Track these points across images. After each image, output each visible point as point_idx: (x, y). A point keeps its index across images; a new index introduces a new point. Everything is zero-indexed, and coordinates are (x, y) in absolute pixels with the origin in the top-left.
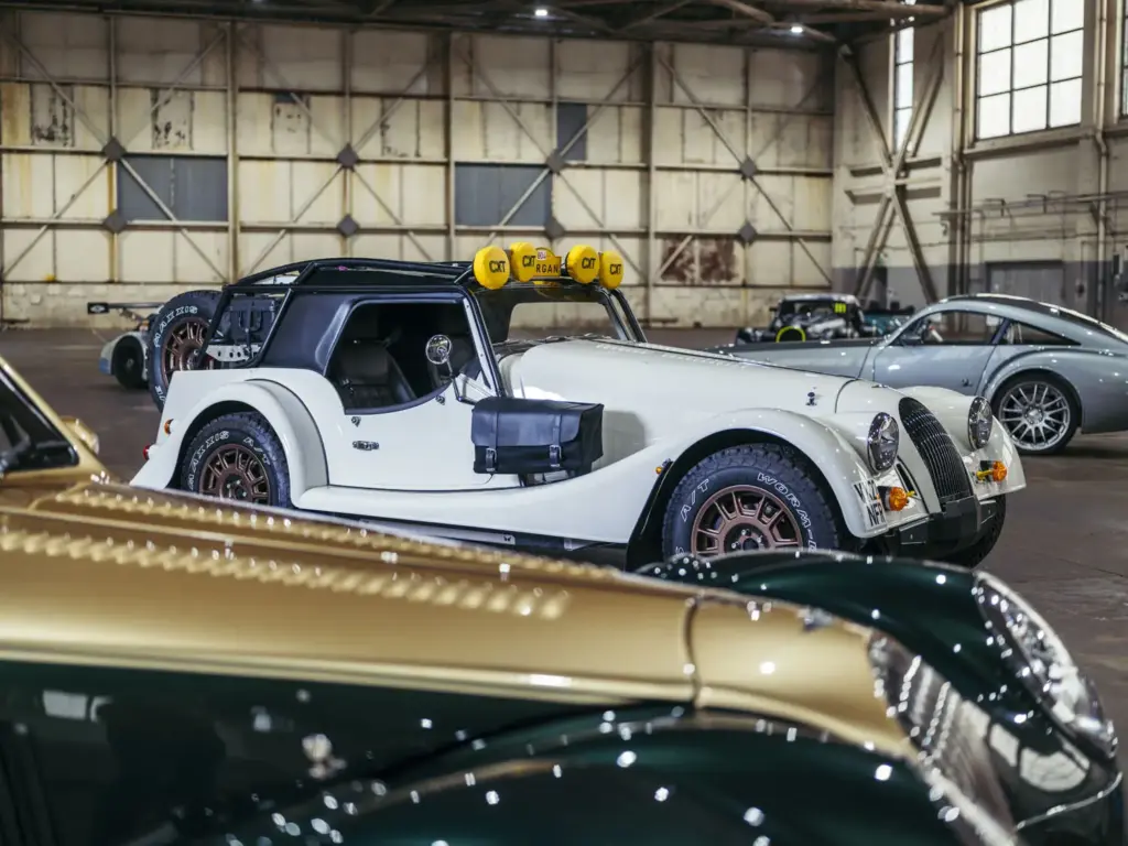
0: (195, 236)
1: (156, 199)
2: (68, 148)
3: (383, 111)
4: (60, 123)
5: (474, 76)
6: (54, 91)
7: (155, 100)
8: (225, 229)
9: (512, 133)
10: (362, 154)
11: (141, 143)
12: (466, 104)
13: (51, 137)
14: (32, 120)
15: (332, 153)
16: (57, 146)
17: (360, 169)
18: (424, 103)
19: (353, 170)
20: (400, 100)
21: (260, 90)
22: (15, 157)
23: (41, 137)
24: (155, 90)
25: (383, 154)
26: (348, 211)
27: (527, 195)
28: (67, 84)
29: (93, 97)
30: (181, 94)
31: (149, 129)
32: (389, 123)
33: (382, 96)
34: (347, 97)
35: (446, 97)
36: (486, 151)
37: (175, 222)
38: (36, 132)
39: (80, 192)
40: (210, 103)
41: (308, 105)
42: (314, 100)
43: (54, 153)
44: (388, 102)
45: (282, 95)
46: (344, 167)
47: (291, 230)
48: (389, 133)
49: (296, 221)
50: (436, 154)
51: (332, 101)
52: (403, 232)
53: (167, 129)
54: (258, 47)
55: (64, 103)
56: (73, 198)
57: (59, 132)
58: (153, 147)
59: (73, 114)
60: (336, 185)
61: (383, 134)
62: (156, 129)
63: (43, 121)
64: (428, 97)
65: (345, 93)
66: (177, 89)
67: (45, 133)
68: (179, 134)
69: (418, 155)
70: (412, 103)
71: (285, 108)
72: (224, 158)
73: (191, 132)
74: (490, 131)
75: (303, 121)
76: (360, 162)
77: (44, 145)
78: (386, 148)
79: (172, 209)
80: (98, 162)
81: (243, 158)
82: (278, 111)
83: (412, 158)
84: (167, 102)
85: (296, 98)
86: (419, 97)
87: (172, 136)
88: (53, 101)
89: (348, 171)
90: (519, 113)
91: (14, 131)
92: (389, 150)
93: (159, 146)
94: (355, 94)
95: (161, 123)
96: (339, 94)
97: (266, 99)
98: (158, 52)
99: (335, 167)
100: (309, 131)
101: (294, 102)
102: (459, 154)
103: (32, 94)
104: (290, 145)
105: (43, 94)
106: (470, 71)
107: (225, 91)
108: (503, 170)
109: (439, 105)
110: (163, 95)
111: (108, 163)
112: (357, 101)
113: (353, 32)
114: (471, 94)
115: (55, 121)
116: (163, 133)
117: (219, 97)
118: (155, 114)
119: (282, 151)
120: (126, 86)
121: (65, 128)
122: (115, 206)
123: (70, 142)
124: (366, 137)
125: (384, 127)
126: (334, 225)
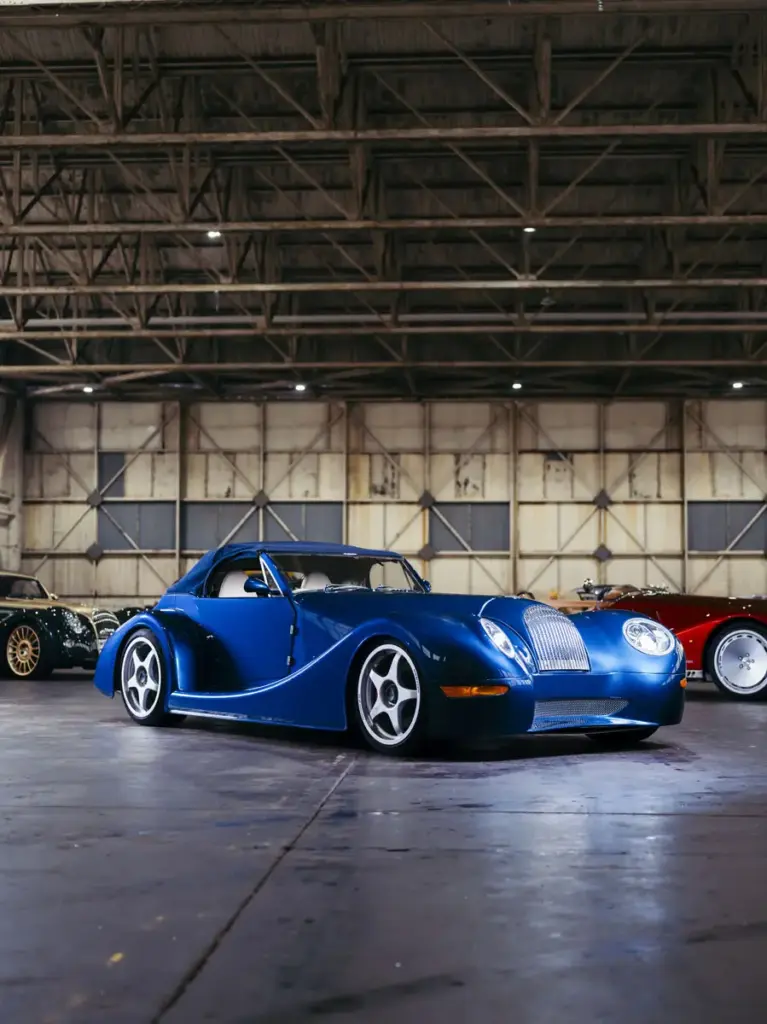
0: (486, 563)
1: (457, 535)
2: (396, 500)
3: (631, 462)
4: (390, 481)
5: (703, 432)
6: (386, 458)
7: (457, 462)
8: (507, 557)
9: (735, 475)
10: (614, 497)
11: (447, 494)
12: (698, 456)
13: (383, 492)
14: (371, 480)
15: (590, 497)
16: (387, 498)
17: (613, 509)
18: (664, 456)
19: (606, 509)
20: (643, 455)
21: (534, 451)
22: (358, 508)
23: (376, 492)
24: (457, 455)
25: (631, 496)
26: (602, 541)
27: (748, 526)
28: (395, 454)
29: (413, 463)
30: (476, 457)
31: (452, 483)
32: (636, 472)
33: (629, 451)
34: (602, 454)
35: (680, 451)
36: (714, 492)
37: (471, 552)
38: (373, 489)
39: (403, 531)
40: (498, 463)
41: (572, 461)
42: (577, 457)
43: (385, 503)
44: (634, 456)
45: (552, 455)
46: (599, 508)
47: (558, 557)
48: (635, 481)
49: (562, 549)
50: (673, 495)
51: (590, 457)
52: (647, 557)
53: (466, 483)
54: (534, 420)
55: (393, 468)
56: (398, 535)
57: (389, 488)
58: (456, 496)
59: (399, 475)
60: (594, 521)
61: (630, 481)
62: (458, 483)
63: (378, 481)
64: (667, 451)
65: (601, 450)
66: (473, 454)
67: (379, 489)
68: (475, 487)
69: (659, 496)
70: (653, 457)
71: (554, 464)
72: (508, 504)
73: (483, 485)
74: (717, 476)
75: (568, 473)
76: (612, 503)
77: (378, 498)
78: (632, 492)
79: (469, 543)
80: (416, 509)
81: (521, 503)
82: (549, 467)
83: (654, 498)
84: (466, 463)
85: (562, 456)
86: (659, 451)
87: (469, 488)
88: (385, 465)
89: (603, 511)
90: (741, 460)
91: (358, 490)
92: (636, 493)
93: (460, 496)
94: (607, 451)
95: (462, 480)
96: (596, 451)
97: (540, 458)
98: (459, 428)
99: (593, 508)
100: (572, 481)
101: (560, 459)
102: (691, 495)
103: (370, 462)
104: (558, 492)
105: (378, 460)
106: (700, 429)
107: (508, 453)
108: (728, 507)
109: (675, 457)
110: (463, 459)
111: (423, 509)
112: (610, 457)
113: (605, 404)
114: (701, 447)
115: (386, 481)
116: (463, 486)
117: (505, 457)
118: (457, 472)
119: (551, 497)
120: (438, 453)
121: (393, 485)
122: (427, 541)
123: (396, 495)
124: (617, 483)
125: (631, 476)
126: (591, 553)
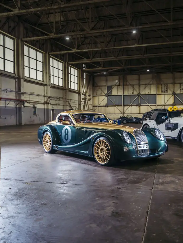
6: (165, 85)
11: (178, 92)
13: (164, 92)
14: (162, 90)
22: (159, 95)
24: (180, 84)
28: (167, 84)
31: (179, 90)
38: (162, 91)
39: (169, 100)
43: (165, 94)
53: (182, 90)
55: (166, 87)
57: (166, 91)
58: (180, 93)
59: (168, 88)
63: (163, 90)
80: (171, 95)
84: (182, 85)
91: (159, 92)
103: (162, 86)
105: (163, 85)
111: (173, 95)
115: (165, 90)
118: (180, 87)
121: (166, 90)
122: (174, 102)
123: (167, 93)
